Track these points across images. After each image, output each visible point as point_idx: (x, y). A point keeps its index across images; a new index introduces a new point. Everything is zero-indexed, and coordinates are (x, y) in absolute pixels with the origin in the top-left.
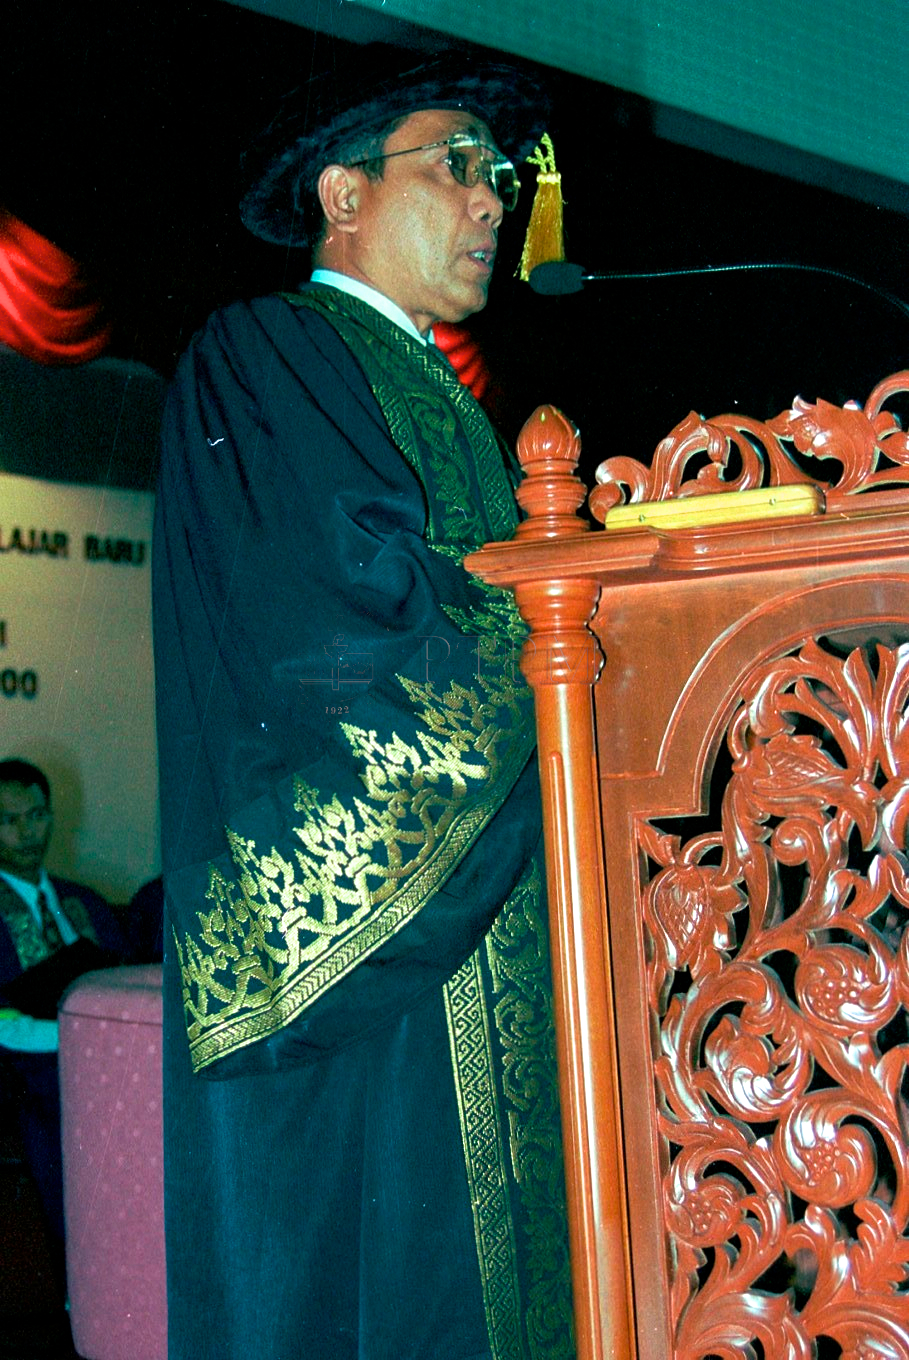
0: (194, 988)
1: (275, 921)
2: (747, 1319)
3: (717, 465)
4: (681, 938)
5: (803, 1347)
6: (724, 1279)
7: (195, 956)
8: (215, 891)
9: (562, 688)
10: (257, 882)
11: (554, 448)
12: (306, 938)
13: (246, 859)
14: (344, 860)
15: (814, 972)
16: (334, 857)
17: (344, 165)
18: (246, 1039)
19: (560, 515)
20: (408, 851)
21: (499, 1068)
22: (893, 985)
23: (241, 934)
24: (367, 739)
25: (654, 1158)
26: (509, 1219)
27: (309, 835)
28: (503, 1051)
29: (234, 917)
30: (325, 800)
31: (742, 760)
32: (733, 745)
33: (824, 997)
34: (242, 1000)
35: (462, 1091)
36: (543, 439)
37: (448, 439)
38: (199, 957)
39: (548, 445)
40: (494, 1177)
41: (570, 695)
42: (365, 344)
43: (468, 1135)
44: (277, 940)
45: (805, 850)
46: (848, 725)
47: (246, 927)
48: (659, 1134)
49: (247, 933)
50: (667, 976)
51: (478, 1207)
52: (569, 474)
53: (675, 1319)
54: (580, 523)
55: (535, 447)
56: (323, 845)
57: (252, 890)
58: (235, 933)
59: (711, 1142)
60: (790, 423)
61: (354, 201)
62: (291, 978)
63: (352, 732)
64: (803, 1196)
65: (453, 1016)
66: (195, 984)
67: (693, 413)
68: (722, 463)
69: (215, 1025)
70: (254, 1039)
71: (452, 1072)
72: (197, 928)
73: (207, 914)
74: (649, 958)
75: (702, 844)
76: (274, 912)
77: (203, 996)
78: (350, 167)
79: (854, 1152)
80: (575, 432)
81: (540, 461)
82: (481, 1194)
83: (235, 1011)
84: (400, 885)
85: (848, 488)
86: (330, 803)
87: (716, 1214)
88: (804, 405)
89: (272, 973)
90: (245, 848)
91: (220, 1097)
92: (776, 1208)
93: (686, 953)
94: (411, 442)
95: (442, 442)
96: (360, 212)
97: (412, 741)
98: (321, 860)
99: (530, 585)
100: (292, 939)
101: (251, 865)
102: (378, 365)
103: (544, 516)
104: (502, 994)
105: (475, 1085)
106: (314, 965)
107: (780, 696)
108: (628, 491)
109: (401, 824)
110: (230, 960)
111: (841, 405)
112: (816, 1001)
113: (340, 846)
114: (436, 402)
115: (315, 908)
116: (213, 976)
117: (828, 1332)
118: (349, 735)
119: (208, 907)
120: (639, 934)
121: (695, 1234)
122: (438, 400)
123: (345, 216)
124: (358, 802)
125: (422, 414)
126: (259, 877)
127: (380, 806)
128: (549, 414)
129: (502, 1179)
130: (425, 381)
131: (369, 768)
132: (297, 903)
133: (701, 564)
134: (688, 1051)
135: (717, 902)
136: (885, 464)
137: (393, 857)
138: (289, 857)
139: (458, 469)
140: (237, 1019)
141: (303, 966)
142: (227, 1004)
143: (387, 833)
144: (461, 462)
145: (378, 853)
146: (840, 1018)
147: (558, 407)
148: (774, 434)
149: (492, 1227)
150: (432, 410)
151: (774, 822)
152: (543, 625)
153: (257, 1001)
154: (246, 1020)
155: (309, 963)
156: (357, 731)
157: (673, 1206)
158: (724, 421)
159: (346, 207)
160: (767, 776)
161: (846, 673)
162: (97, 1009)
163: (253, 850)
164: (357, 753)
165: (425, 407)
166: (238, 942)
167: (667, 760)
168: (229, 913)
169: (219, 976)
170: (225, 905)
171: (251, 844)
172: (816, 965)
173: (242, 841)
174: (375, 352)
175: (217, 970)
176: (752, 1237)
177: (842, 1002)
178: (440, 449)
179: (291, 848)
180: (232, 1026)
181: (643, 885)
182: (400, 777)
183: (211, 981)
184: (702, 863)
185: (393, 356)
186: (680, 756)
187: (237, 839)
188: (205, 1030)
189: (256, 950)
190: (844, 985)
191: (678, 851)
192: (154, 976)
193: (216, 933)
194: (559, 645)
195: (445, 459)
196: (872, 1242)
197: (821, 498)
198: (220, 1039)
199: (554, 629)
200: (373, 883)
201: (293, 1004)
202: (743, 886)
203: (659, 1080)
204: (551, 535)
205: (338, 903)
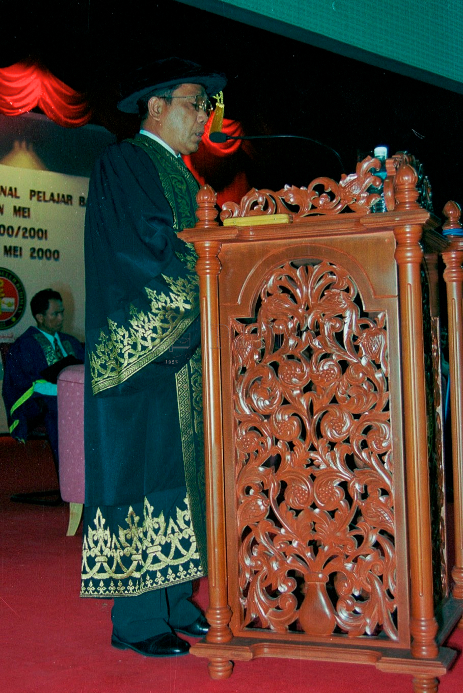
0: (94, 369)
1: (121, 349)
2: (259, 475)
3: (261, 205)
4: (243, 356)
5: (276, 484)
6: (253, 463)
7: (94, 358)
8: (102, 338)
9: (208, 276)
10: (116, 336)
11: (208, 198)
12: (131, 356)
13: (113, 328)
14: (144, 331)
15: (284, 368)
16: (141, 330)
17: (158, 97)
18: (109, 386)
19: (209, 221)
20: (164, 330)
21: (192, 397)
22: (308, 373)
23: (110, 353)
24: (153, 293)
25: (233, 425)
26: (194, 445)
27: (134, 323)
28: (193, 392)
29: (108, 347)
30: (139, 312)
31: (265, 300)
32: (262, 295)
33: (287, 376)
34: (108, 373)
35: (180, 404)
36: (204, 196)
37: (183, 191)
38: (96, 359)
39: (206, 197)
40: (189, 432)
41: (210, 278)
42: (157, 158)
43: (181, 418)
44: (122, 355)
45: (283, 330)
46: (298, 291)
47: (111, 350)
48: (235, 418)
49: (111, 352)
50: (239, 368)
51: (184, 441)
52: (212, 207)
53: (237, 474)
54: (215, 223)
55: (202, 198)
56: (138, 326)
57: (114, 338)
58: (107, 352)
59: (250, 420)
60: (284, 193)
61: (160, 110)
62: (125, 367)
63: (148, 290)
64: (278, 437)
65: (178, 380)
66: (94, 368)
67: (253, 188)
68: (262, 205)
69: (100, 381)
70: (112, 386)
71: (177, 398)
72: (95, 350)
73: (99, 345)
74: (233, 362)
75: (252, 327)
76: (121, 346)
77: (96, 371)
78: (160, 98)
79: (294, 424)
80: (215, 194)
81: (203, 202)
82: (185, 437)
83: (106, 377)
84: (161, 340)
85: (301, 215)
86: (140, 313)
87: (251, 442)
88: (288, 187)
89: (119, 366)
90: (113, 325)
91: (101, 404)
92: (269, 441)
93: (245, 361)
94: (171, 193)
95: (181, 193)
96: (162, 114)
97: (167, 295)
98: (137, 331)
99: (198, 243)
100: (126, 355)
101: (115, 330)
102: (162, 166)
103: (204, 220)
104: (194, 374)
105: (184, 402)
106: (132, 364)
107: (277, 281)
108: (233, 212)
109: (162, 321)
110: (105, 361)
111: (299, 187)
112: (284, 377)
113: (143, 327)
114: (180, 178)
115: (134, 346)
116: (100, 365)
117: (283, 479)
118: (147, 291)
119: (99, 343)
120: (230, 354)
121: (244, 449)
122: (181, 178)
123: (156, 114)
124: (149, 313)
125: (175, 183)
126: (117, 334)
127: (156, 315)
128: (207, 187)
129: (192, 432)
130: (177, 171)
131: (153, 303)
132: (128, 344)
133: (251, 238)
134: (244, 392)
135: (255, 346)
136: (313, 207)
137: (159, 331)
138: (127, 329)
139: (186, 201)
140: (107, 380)
141: (129, 364)
142: (104, 375)
143: (158, 324)
144: (188, 199)
145: (155, 330)
146: (291, 382)
147: (210, 185)
148: (279, 196)
149: (188, 446)
150: (179, 181)
151: (274, 321)
152: (203, 255)
153: (113, 374)
154: (109, 380)
155: (131, 363)
156: (150, 290)
157: (238, 440)
158: (263, 191)
159: (156, 111)
160: (272, 306)
161: (298, 273)
162: (70, 379)
163: (116, 326)
164: (149, 297)
165: (177, 180)
166: (109, 355)
167: (242, 300)
168: (106, 346)
169: (102, 365)
170: (105, 343)
171: (116, 324)
172: (285, 366)
173: (113, 322)
174: (160, 161)
175: (101, 364)
176: (262, 451)
177: (292, 378)
178: (181, 195)
179: (128, 326)
180: (105, 382)
181: (233, 339)
182: (162, 306)
183: (99, 367)
184: (252, 333)
185: (166, 162)
186: (245, 299)
187: (111, 322)
188: (96, 382)
189: (114, 358)
190: (293, 372)
191: (244, 330)
192: (82, 368)
193: (101, 352)
194: (208, 262)
195: (182, 198)
196: (298, 452)
197: (291, 218)
198: (100, 385)
199: (206, 257)
200: (153, 339)
201: (126, 375)
202: (264, 340)
203: (235, 401)
204: (206, 227)
205: (142, 345)
